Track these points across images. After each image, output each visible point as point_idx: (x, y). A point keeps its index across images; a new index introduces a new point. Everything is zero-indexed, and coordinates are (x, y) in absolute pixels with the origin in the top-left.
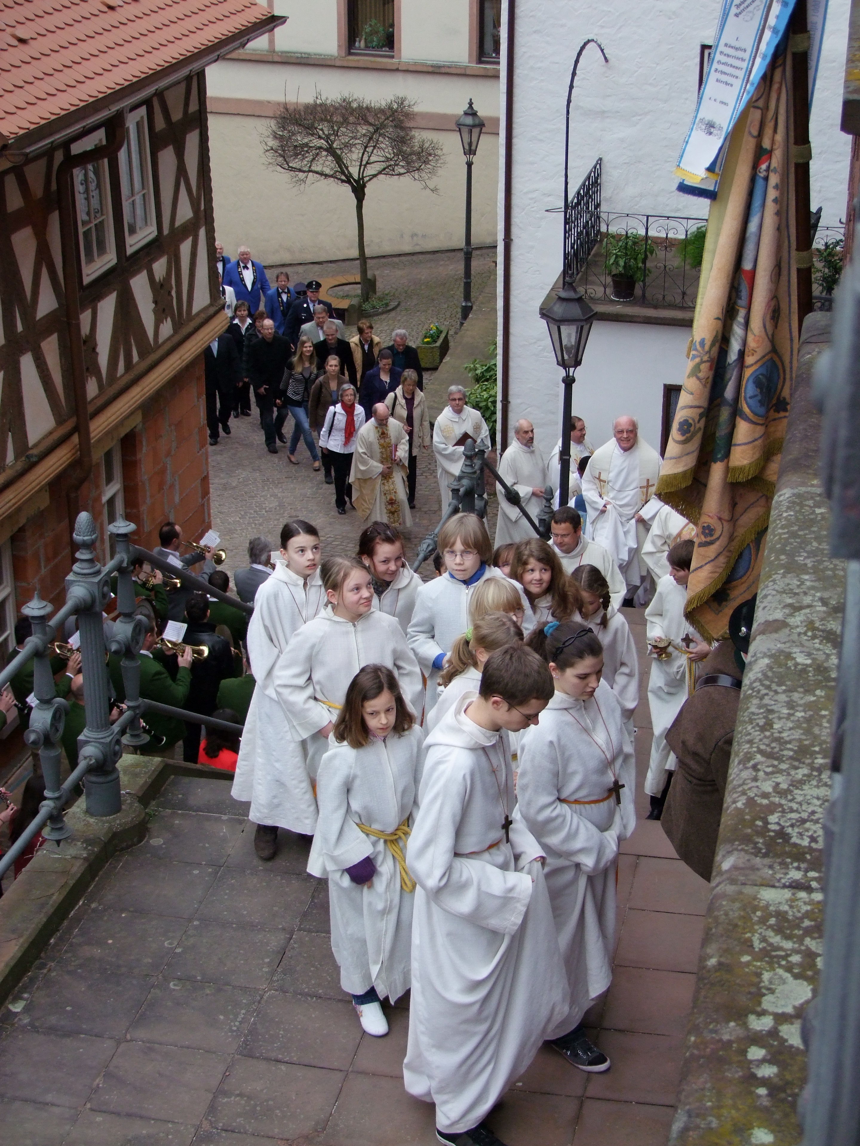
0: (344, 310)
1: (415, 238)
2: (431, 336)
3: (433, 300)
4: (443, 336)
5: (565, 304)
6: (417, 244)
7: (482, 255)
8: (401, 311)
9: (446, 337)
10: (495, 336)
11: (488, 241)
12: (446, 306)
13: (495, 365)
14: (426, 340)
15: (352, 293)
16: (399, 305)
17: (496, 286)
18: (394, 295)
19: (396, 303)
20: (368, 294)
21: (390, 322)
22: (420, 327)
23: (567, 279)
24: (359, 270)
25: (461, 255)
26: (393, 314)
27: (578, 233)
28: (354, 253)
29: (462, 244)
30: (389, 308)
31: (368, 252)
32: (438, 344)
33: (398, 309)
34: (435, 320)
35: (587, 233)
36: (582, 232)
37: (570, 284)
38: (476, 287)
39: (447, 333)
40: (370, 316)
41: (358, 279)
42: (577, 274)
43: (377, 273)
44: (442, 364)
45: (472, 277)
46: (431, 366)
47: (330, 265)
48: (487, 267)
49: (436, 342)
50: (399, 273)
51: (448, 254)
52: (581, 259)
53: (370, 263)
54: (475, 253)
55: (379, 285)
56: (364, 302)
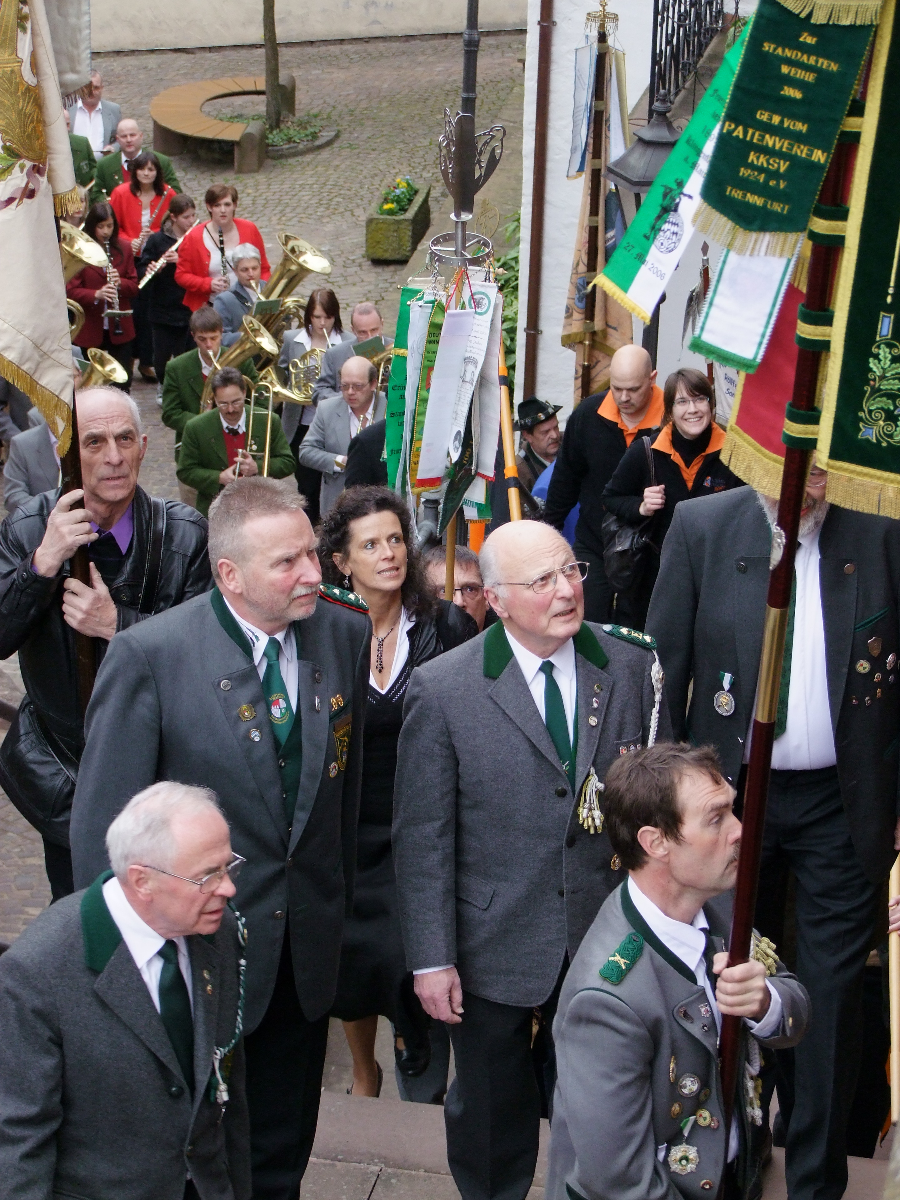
0: (231, 144)
1: (372, 10)
2: (398, 200)
3: (403, 129)
4: (418, 200)
5: (650, 152)
6: (376, 22)
7: (497, 47)
8: (341, 148)
9: (425, 201)
10: (518, 205)
11: (511, 20)
12: (426, 142)
13: (516, 259)
14: (387, 207)
15: (249, 111)
16: (337, 136)
17: (521, 108)
18: (329, 117)
19: (333, 134)
20: (279, 114)
21: (320, 169)
22: (377, 181)
23: (656, 104)
24: (264, 67)
25: (459, 45)
26: (325, 154)
27: (680, 16)
28: (257, 34)
29: (461, 24)
30: (318, 143)
31: (281, 34)
32: (410, 214)
33: (336, 145)
34: (405, 168)
35: (698, 15)
36: (687, 13)
37: (662, 115)
38: (486, 107)
39: (428, 194)
40: (281, 157)
41: (262, 85)
42: (676, 94)
43: (297, 73)
44: (416, 253)
45: (478, 89)
46: (397, 257)
47: (209, 55)
48: (507, 69)
49: (404, 210)
50: (339, 75)
51: (436, 42)
52: (684, 65)
53: (284, 54)
54: (485, 42)
55: (301, 98)
56: (272, 128)
